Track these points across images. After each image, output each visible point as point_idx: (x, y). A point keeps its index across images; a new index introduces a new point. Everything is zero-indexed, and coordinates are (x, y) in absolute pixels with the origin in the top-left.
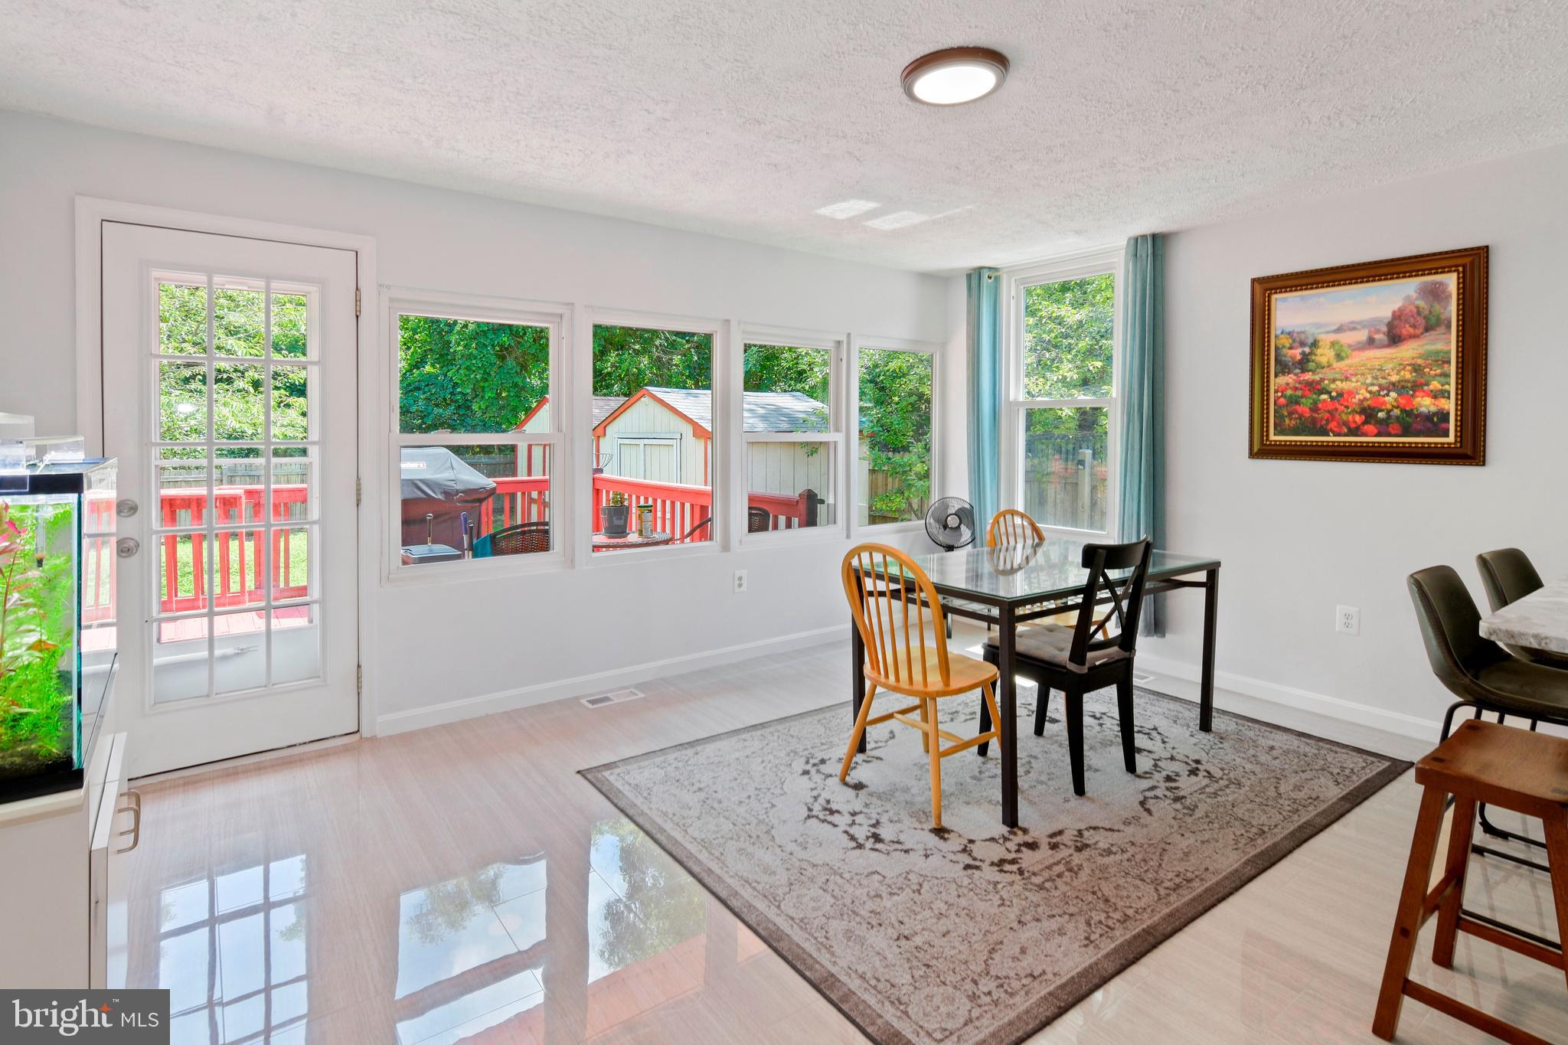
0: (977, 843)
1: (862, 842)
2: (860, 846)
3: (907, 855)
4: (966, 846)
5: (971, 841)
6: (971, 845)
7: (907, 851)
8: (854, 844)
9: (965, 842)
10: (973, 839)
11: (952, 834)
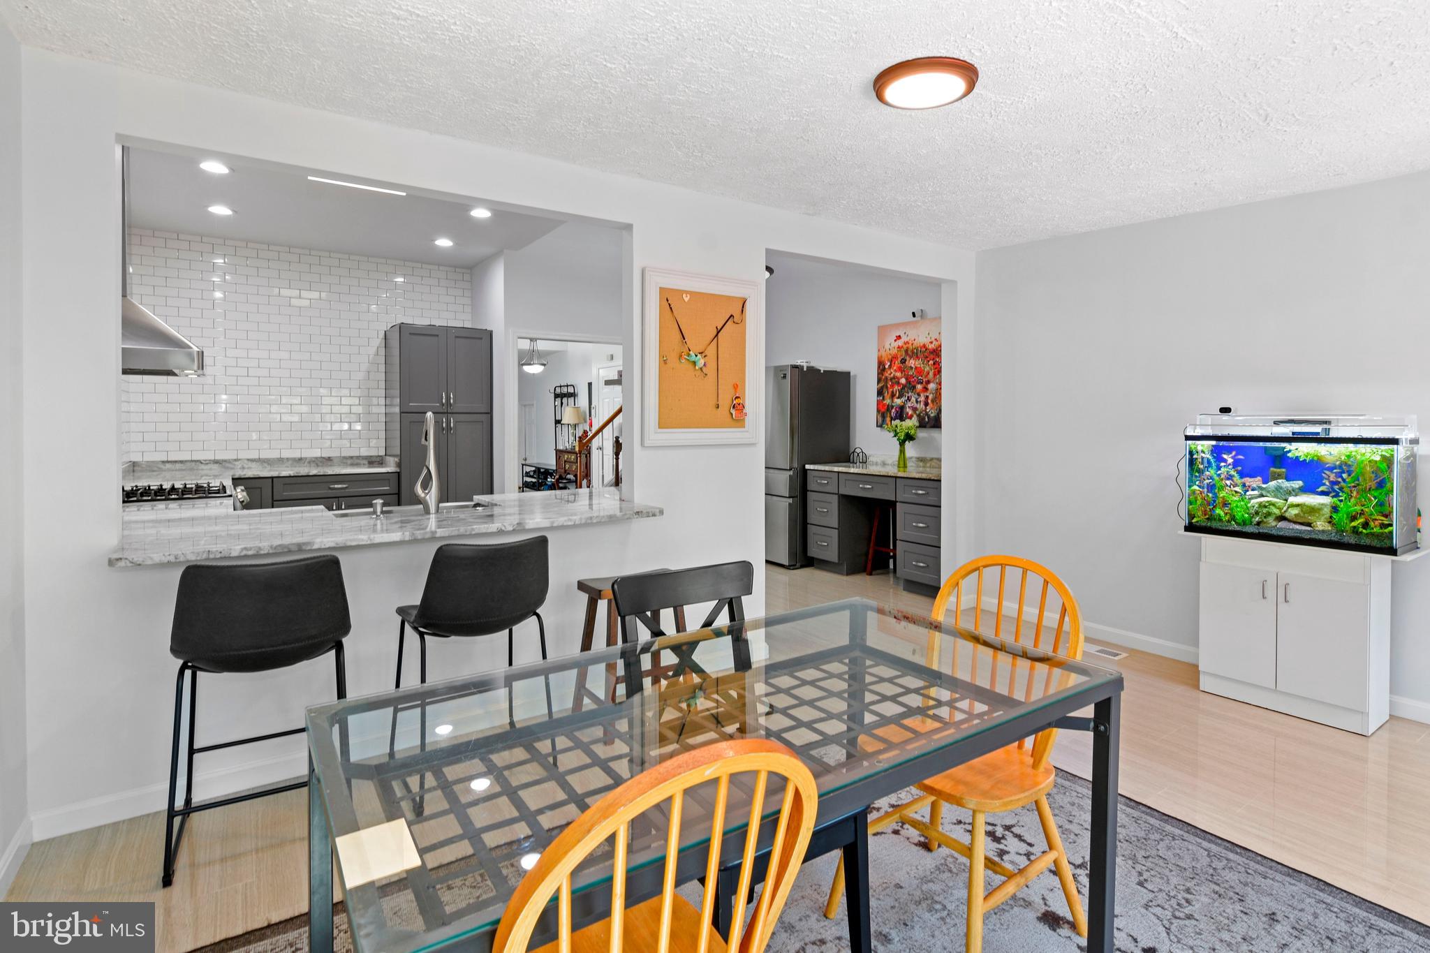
0: (890, 831)
1: (1007, 833)
2: (1008, 828)
3: (959, 819)
4: (902, 827)
5: (896, 832)
6: (897, 828)
7: (960, 822)
8: (1016, 830)
9: (902, 832)
10: (894, 836)
11: (916, 841)
